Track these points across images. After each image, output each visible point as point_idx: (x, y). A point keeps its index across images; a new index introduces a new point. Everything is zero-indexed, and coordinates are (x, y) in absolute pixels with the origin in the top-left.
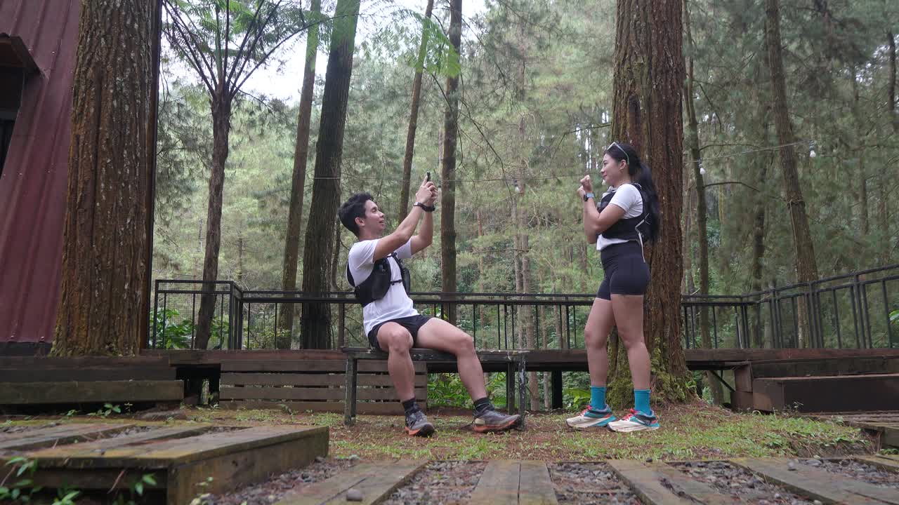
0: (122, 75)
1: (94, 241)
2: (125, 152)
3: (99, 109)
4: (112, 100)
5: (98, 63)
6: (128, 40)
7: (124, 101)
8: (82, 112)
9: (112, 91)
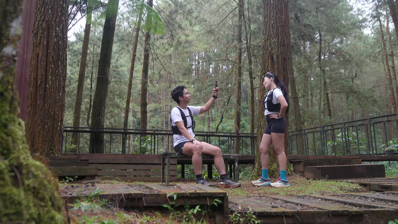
0: (59, 27)
1: (46, 103)
2: (60, 63)
3: (48, 42)
4: (55, 38)
5: (47, 21)
6: (61, 12)
7: (60, 39)
8: (40, 42)
9: (54, 34)
